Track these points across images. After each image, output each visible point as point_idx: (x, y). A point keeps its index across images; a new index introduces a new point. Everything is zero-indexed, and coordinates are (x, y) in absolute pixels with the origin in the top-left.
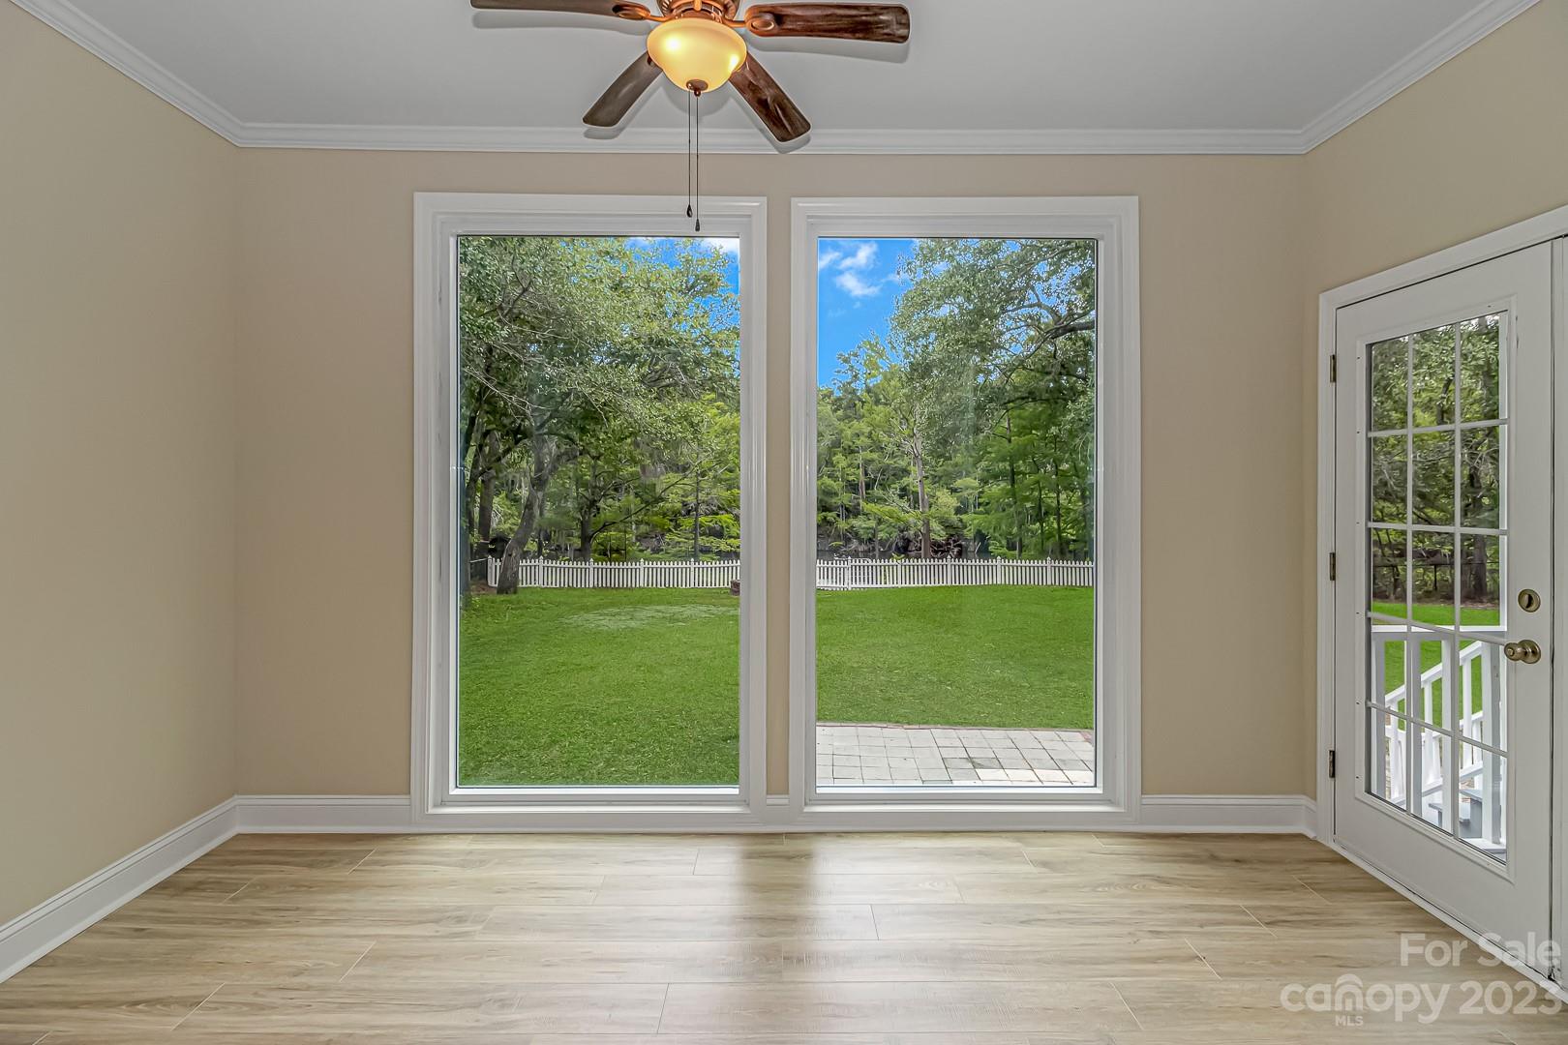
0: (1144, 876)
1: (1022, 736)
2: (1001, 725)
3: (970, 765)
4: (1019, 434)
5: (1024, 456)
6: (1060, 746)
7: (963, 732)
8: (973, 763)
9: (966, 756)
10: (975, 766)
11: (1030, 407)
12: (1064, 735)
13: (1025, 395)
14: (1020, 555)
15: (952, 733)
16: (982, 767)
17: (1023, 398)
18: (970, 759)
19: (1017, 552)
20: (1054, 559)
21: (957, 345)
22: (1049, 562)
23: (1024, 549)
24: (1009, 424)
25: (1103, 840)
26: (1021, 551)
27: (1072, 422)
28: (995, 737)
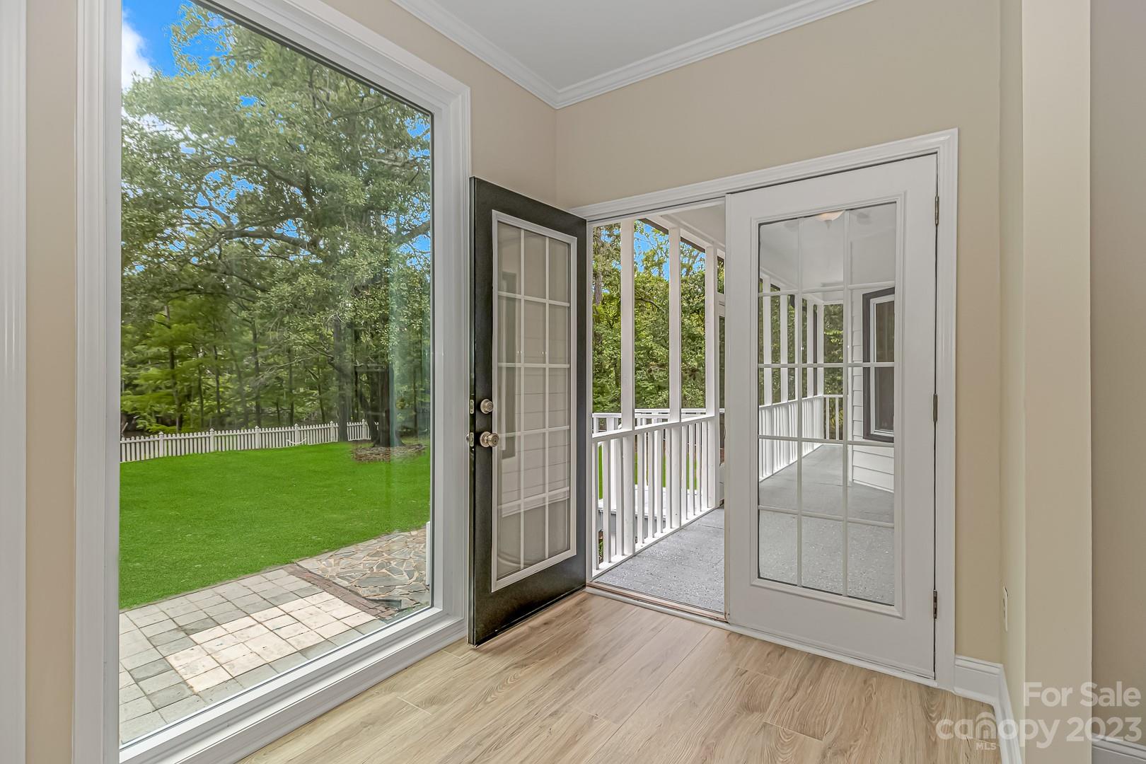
0: (507, 668)
1: (231, 589)
2: (204, 585)
3: (183, 634)
4: (179, 322)
5: (185, 340)
6: (268, 586)
7: (166, 605)
8: (184, 631)
9: (176, 627)
10: (188, 633)
11: (193, 299)
12: (269, 575)
13: (189, 287)
14: (180, 429)
15: (153, 609)
16: (196, 631)
17: (188, 290)
18: (180, 628)
19: (176, 427)
20: (216, 430)
21: (142, 221)
22: (212, 433)
23: (183, 424)
24: (168, 312)
25: (455, 652)
26: (180, 426)
27: (263, 307)
28: (204, 598)
